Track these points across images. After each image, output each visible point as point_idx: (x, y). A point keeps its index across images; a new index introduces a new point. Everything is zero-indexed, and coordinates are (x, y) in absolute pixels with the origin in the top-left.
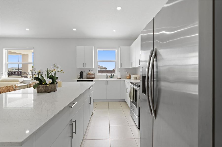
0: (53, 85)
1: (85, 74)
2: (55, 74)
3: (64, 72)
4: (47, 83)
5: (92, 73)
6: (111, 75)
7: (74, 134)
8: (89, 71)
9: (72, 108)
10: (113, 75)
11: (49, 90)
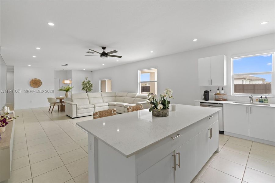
0: (165, 111)
1: (211, 94)
2: (167, 99)
3: (174, 98)
4: (159, 109)
5: (223, 92)
6: (261, 98)
7: (177, 167)
8: (218, 89)
9: (173, 139)
10: (266, 98)
11: (161, 115)
